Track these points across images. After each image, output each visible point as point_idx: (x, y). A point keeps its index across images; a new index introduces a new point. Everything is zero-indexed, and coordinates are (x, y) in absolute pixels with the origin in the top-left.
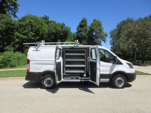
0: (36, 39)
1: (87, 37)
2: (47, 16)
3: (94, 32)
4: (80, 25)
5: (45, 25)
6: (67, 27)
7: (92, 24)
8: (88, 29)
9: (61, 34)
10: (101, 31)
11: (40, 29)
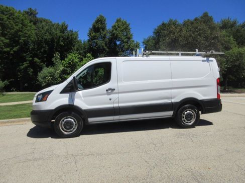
0: (14, 51)
1: (105, 48)
2: (33, 9)
3: (118, 41)
4: (94, 26)
5: (31, 26)
6: (72, 31)
7: (115, 26)
8: (108, 36)
9: (62, 43)
10: (129, 38)
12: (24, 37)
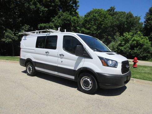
4: (150, 11)
5: (109, 18)
6: (137, 17)
11: (103, 23)
12: (104, 24)
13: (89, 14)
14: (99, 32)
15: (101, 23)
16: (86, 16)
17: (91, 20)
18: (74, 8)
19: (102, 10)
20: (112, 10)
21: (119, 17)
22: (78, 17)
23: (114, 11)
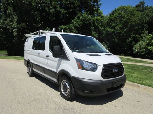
12: (131, 22)
13: (114, 12)
14: (125, 30)
15: (128, 21)
16: (110, 15)
17: (116, 18)
18: (96, 8)
19: (129, 7)
20: (141, 5)
21: (150, 12)
22: (102, 17)
23: (143, 6)
